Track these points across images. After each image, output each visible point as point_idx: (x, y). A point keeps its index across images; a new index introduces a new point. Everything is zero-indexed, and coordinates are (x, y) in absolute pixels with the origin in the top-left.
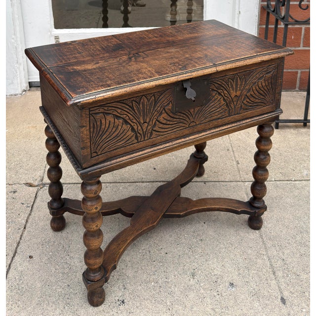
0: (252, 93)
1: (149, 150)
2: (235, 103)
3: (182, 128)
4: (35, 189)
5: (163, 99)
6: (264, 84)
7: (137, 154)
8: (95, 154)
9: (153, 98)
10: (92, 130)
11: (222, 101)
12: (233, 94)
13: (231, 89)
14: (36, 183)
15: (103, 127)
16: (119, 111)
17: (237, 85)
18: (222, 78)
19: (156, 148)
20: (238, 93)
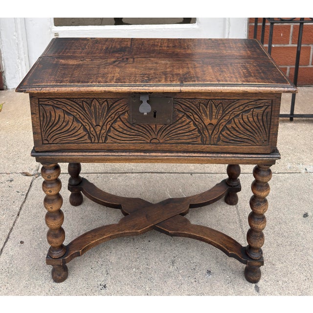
0: (234, 126)
1: (103, 154)
2: (210, 132)
3: (142, 142)
4: (30, 178)
5: (118, 107)
6: (251, 119)
7: (90, 154)
8: (46, 142)
9: (106, 103)
10: (42, 118)
11: (192, 125)
12: (207, 121)
13: (203, 115)
14: (32, 173)
15: (53, 119)
16: (69, 108)
17: (211, 112)
18: (191, 100)
19: (110, 154)
20: (214, 122)
